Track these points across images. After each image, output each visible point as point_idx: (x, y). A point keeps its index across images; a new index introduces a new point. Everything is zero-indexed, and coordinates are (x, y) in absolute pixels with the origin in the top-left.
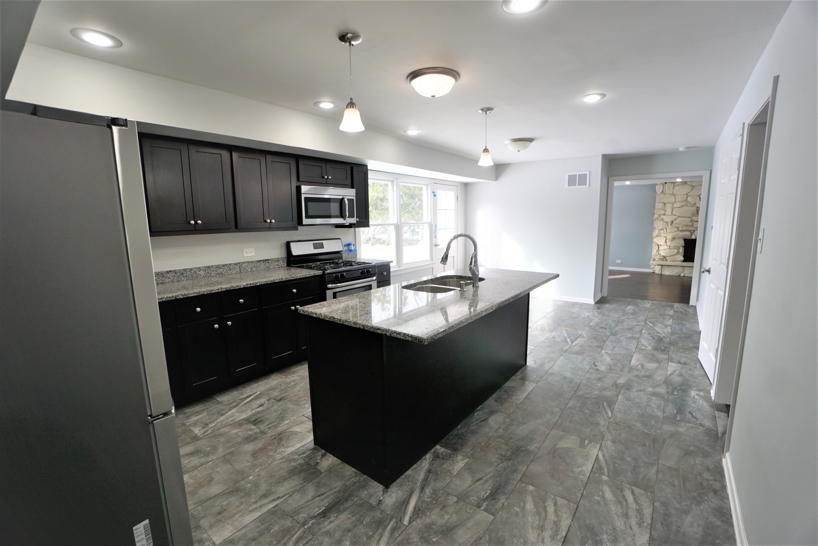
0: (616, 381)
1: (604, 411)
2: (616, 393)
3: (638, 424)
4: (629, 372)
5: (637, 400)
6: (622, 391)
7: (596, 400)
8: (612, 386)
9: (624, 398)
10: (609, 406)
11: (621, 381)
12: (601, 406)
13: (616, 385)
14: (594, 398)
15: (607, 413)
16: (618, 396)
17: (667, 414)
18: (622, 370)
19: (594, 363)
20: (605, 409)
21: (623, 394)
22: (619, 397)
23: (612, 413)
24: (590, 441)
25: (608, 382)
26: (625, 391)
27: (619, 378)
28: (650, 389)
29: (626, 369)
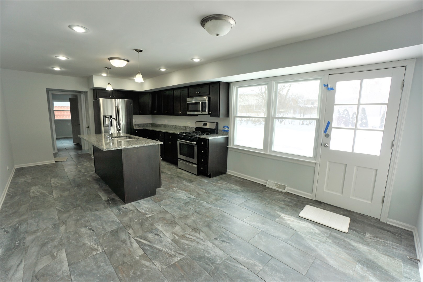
0: (66, 226)
1: (61, 207)
2: (61, 218)
3: (41, 211)
4: (61, 240)
5: (46, 221)
6: (58, 221)
7: (68, 209)
8: (66, 221)
9: (54, 218)
10: (60, 211)
11: (62, 228)
12: (64, 208)
13: (64, 223)
14: (70, 209)
15: (59, 207)
16: (59, 217)
17: (25, 223)
18: (68, 238)
19: (93, 231)
20: (61, 208)
21: (56, 220)
22: (57, 217)
23: (56, 208)
24: (59, 197)
25: (71, 222)
26: (56, 223)
27: (66, 229)
28: (39, 234)
29: (65, 241)
